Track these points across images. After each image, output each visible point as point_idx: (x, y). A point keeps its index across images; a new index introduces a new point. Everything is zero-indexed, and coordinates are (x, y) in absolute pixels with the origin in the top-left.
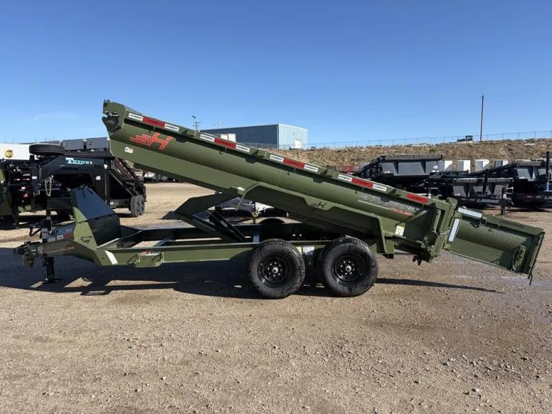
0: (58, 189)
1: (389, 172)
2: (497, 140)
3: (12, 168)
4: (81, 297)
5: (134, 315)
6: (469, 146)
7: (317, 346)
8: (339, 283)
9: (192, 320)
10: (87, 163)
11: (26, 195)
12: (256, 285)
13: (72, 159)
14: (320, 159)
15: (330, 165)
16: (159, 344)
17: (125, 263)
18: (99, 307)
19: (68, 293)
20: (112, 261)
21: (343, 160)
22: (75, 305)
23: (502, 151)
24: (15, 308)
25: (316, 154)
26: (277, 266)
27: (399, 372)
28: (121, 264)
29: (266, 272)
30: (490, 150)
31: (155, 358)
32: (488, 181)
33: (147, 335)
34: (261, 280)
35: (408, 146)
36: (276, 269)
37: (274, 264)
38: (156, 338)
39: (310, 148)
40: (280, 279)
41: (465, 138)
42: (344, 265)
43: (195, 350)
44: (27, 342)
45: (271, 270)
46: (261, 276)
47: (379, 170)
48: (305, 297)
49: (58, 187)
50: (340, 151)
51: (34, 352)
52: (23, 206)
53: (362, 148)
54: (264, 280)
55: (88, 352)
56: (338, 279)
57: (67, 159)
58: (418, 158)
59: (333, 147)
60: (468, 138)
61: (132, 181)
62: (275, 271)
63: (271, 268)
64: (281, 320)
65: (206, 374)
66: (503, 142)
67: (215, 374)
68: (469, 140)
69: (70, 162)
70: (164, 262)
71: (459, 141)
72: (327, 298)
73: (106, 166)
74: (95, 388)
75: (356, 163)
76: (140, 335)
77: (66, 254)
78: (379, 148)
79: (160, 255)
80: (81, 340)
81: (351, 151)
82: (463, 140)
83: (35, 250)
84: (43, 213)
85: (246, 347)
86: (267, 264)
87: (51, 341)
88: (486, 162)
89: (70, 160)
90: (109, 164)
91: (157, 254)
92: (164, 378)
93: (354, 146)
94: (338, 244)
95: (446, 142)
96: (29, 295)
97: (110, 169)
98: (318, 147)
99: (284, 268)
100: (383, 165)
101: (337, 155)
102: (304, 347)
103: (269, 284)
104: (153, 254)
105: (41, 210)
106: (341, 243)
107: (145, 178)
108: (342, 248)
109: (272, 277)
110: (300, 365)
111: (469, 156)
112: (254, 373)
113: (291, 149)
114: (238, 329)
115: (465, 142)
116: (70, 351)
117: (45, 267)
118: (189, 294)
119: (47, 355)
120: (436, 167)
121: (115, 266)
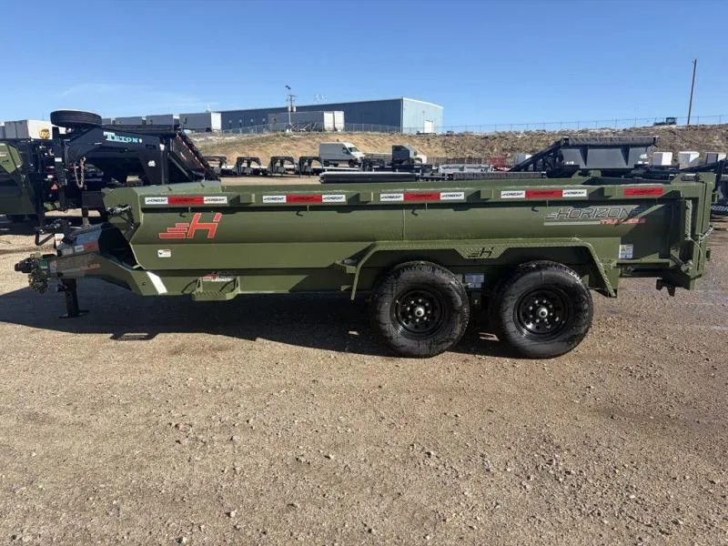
0: (100, 180)
1: (573, 163)
2: (712, 124)
3: (43, 151)
4: (113, 342)
5: (191, 379)
6: (672, 131)
7: (505, 454)
8: (527, 337)
9: (283, 391)
10: (135, 140)
11: (55, 187)
12: (388, 335)
13: (113, 134)
14: (459, 147)
15: (473, 156)
16: (228, 437)
17: (180, 293)
18: (138, 361)
19: (94, 335)
20: (157, 288)
21: (492, 149)
22: (102, 355)
23: (717, 141)
24: (10, 358)
25: (454, 140)
26: (422, 305)
27: (676, 523)
28: (172, 294)
29: (404, 315)
30: (700, 139)
31: (219, 467)
32: (722, 179)
33: (209, 418)
34: (397, 328)
35: (583, 132)
36: (421, 310)
37: (417, 302)
38: (224, 426)
39: (446, 133)
40: (427, 326)
41: (665, 121)
42: (534, 305)
43: (289, 454)
44: (12, 422)
45: (412, 312)
46: (397, 321)
47: (557, 160)
48: (466, 356)
49: (99, 177)
50: (487, 137)
51: (18, 443)
52: (52, 201)
53: (518, 133)
54: (401, 328)
55: (108, 448)
56: (525, 331)
57: (105, 133)
58: (618, 142)
59: (478, 132)
60: (670, 121)
61: (201, 170)
62: (419, 313)
63: (413, 308)
64: (432, 398)
65: (309, 506)
66: (721, 127)
67: (326, 510)
68: (671, 124)
69: (109, 139)
70: (240, 292)
71: (657, 124)
72: (504, 359)
73: (162, 147)
74: (106, 529)
75: (509, 155)
76: (197, 417)
77: (88, 275)
78: (542, 134)
79: (235, 280)
80: (101, 423)
81: (502, 137)
82: (663, 124)
83: (46, 267)
84: (77, 212)
85: (378, 450)
86: (405, 302)
87: (52, 421)
88: (694, 155)
89: (110, 136)
90: (167, 144)
91: (229, 279)
92: (233, 514)
93: (507, 130)
94: (530, 271)
95: (638, 127)
96: (35, 336)
97: (169, 151)
98: (456, 132)
99: (433, 308)
100: (565, 152)
101: (483, 143)
102: (482, 456)
103: (408, 333)
104: (223, 280)
105: (74, 208)
106: (534, 270)
107: (223, 170)
108: (535, 278)
109: (414, 321)
110: (480, 495)
111: (671, 147)
112: (396, 511)
113: (418, 133)
114: (362, 412)
115: (666, 127)
116: (78, 444)
117: (63, 294)
118: (280, 344)
119: (38, 449)
120: (644, 156)
121: (163, 297)
